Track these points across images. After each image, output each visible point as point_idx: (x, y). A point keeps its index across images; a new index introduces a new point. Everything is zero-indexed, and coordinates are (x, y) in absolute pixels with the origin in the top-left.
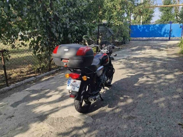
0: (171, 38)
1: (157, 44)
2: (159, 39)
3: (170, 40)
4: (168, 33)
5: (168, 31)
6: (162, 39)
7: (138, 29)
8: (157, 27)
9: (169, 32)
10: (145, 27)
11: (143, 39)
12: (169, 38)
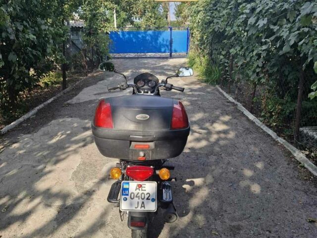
0: (172, 54)
1: (156, 64)
2: (155, 56)
3: (171, 57)
4: (167, 46)
5: (167, 42)
6: (159, 56)
7: (122, 39)
8: (150, 35)
9: (168, 44)
10: (132, 36)
11: (131, 56)
12: (169, 54)
